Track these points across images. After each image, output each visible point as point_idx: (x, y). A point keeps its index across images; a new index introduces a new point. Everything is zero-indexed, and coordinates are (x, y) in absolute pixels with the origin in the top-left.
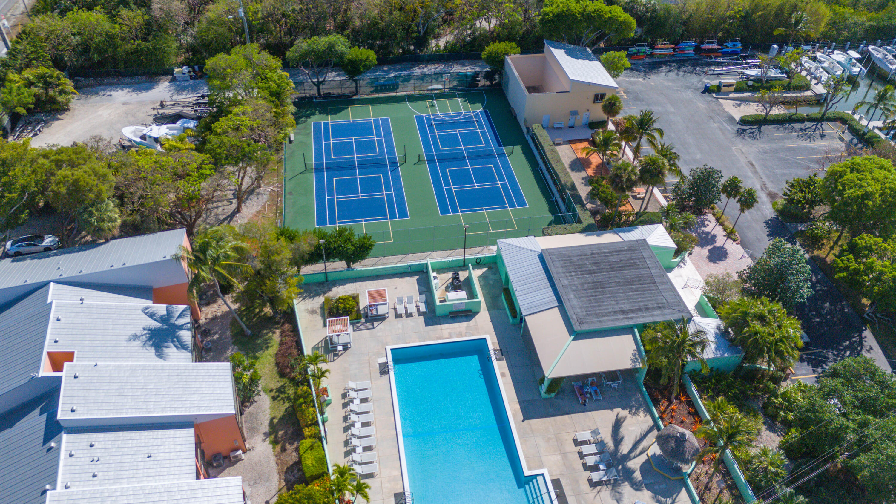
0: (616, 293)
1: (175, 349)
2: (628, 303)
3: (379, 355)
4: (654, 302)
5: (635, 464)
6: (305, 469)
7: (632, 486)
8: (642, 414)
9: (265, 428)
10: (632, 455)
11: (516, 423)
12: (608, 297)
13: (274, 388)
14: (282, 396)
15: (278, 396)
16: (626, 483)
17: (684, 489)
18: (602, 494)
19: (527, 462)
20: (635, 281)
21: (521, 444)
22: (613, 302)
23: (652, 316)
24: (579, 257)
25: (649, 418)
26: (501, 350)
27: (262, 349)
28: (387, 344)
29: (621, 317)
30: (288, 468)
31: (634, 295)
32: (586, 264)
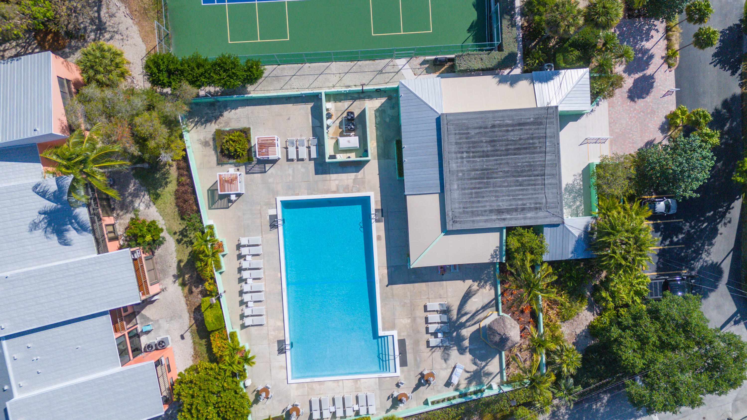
0: (500, 187)
1: (75, 231)
2: (507, 200)
3: (269, 205)
4: (532, 201)
5: (466, 332)
6: (207, 325)
7: (458, 350)
8: (488, 287)
9: (174, 270)
10: (468, 324)
11: (381, 287)
12: (490, 192)
13: (177, 231)
14: (185, 239)
15: (182, 240)
16: (455, 348)
17: (498, 355)
18: (434, 354)
19: (383, 323)
20: (525, 171)
21: (382, 307)
22: (494, 198)
23: (525, 218)
24: (477, 131)
25: (493, 291)
26: (382, 210)
27: (161, 186)
28: (277, 194)
29: (494, 217)
30: (195, 309)
31: (517, 190)
32: (482, 142)
